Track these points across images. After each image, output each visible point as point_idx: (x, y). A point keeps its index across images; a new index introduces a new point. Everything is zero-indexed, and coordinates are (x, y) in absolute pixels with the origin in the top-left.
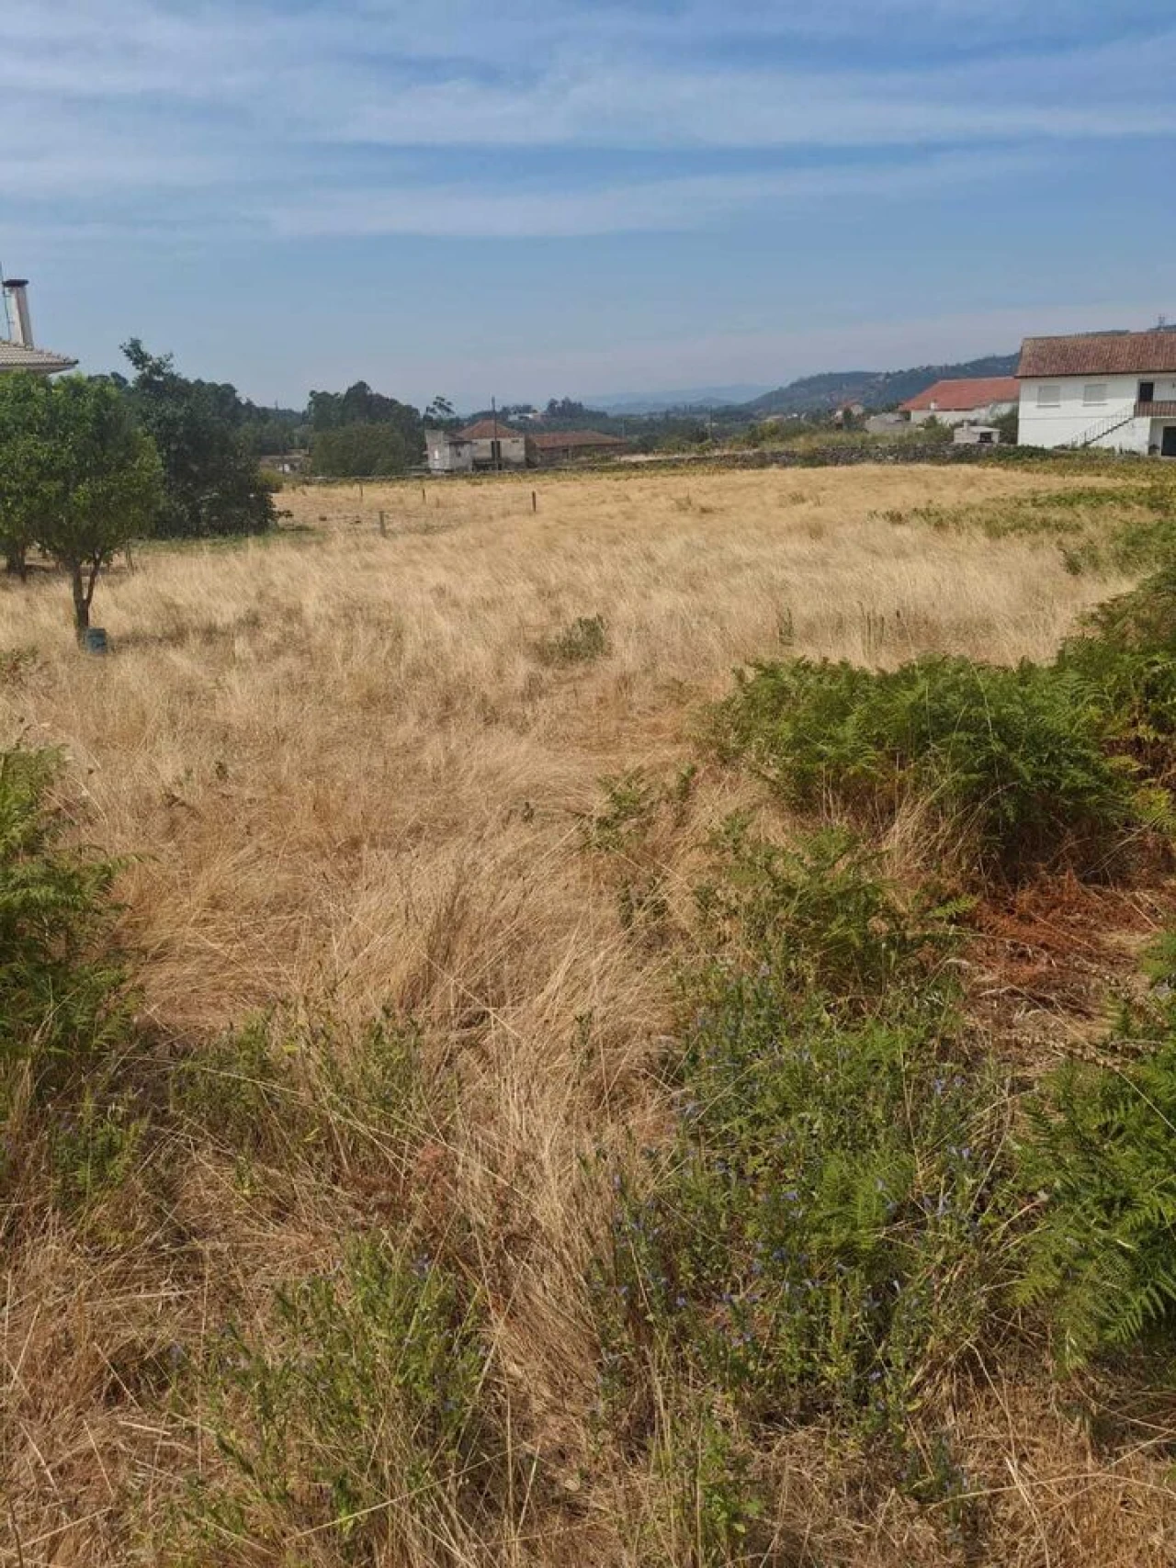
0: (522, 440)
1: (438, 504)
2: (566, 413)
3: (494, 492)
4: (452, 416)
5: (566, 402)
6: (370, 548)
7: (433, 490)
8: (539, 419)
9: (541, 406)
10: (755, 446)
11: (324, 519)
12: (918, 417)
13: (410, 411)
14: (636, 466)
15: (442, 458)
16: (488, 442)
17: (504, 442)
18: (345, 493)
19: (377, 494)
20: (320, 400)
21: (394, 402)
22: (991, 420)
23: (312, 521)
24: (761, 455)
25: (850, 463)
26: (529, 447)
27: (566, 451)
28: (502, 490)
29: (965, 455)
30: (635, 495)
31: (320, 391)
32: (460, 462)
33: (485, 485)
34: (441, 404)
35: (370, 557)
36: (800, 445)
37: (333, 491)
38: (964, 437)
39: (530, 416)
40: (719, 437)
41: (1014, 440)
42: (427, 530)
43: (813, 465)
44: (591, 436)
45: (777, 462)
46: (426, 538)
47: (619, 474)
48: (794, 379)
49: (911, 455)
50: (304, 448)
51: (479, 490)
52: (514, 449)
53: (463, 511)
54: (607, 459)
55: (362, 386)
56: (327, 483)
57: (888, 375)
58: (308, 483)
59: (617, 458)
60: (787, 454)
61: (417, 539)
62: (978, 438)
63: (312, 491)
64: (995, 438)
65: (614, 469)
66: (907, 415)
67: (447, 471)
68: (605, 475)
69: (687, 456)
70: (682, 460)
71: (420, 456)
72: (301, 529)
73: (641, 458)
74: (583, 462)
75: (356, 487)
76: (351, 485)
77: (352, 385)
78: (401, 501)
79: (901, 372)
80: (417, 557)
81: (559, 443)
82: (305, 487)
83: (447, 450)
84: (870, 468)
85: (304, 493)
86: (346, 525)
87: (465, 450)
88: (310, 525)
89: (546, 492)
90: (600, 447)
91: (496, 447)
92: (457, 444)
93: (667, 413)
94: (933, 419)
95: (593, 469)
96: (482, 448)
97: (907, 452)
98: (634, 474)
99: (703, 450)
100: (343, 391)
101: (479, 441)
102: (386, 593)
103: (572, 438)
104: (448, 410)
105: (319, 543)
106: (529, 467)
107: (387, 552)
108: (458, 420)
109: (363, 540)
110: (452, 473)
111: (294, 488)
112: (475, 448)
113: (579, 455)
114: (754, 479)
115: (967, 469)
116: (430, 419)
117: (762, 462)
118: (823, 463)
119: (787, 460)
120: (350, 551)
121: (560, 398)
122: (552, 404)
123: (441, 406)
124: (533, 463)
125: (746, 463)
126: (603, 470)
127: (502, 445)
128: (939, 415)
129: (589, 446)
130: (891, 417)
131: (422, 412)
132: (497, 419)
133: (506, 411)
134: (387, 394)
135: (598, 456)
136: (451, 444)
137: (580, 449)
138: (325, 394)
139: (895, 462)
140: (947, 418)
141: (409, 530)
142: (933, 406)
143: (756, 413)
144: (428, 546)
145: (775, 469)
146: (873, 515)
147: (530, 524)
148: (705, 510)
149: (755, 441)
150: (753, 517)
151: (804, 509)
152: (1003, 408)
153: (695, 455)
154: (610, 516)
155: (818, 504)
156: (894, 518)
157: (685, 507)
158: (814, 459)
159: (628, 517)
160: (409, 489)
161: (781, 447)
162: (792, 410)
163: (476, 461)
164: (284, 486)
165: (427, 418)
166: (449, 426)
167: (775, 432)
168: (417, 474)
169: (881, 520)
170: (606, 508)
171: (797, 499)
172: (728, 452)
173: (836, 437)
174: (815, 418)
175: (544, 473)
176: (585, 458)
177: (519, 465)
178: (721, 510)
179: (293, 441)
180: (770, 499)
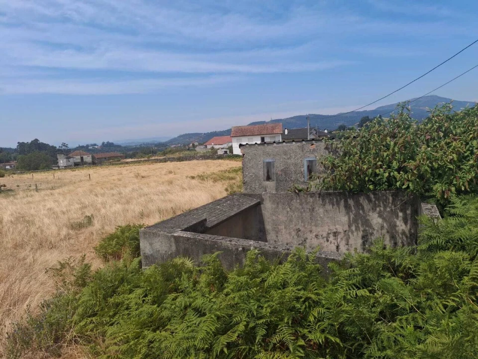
0: (91, 156)
1: (59, 179)
2: (108, 146)
5: (108, 143)
6: (32, 196)
7: (58, 174)
8: (99, 148)
9: (99, 143)
10: (164, 156)
12: (209, 147)
13: (53, 147)
14: (127, 163)
15: (64, 162)
16: (79, 157)
17: (85, 157)
18: (27, 176)
19: (39, 176)
20: (21, 145)
21: (48, 145)
22: (227, 147)
23: (14, 187)
24: (165, 159)
25: (190, 160)
26: (93, 158)
27: (105, 158)
28: (81, 173)
29: (220, 157)
30: (125, 172)
31: (21, 142)
32: (70, 164)
34: (64, 145)
35: (30, 199)
36: (177, 155)
37: (23, 176)
38: (220, 152)
39: (96, 147)
40: (154, 153)
41: (233, 153)
42: (52, 189)
43: (180, 161)
44: (115, 154)
45: (170, 160)
47: (120, 166)
49: (206, 157)
51: (74, 173)
52: (88, 159)
53: (67, 181)
54: (119, 161)
55: (36, 140)
56: (21, 173)
57: (204, 134)
58: (14, 174)
59: (122, 160)
60: (172, 158)
61: (48, 192)
62: (224, 152)
63: (15, 176)
64: (228, 152)
65: (120, 164)
66: (206, 146)
67: (65, 167)
68: (117, 166)
69: (143, 159)
70: (141, 161)
71: (56, 162)
72: (9, 190)
73: (130, 160)
76: (30, 174)
77: (33, 140)
78: (46, 178)
80: (46, 198)
81: (103, 156)
82: (13, 175)
83: (65, 160)
84: (195, 161)
86: (26, 188)
87: (71, 160)
89: (96, 173)
90: (116, 157)
91: (82, 158)
92: (68, 158)
94: (213, 147)
95: (113, 164)
96: (77, 159)
97: (205, 157)
98: (126, 165)
99: (149, 158)
100: (30, 142)
101: (76, 157)
102: (32, 211)
103: (108, 155)
104: (67, 147)
107: (37, 196)
108: (70, 149)
109: (29, 194)
110: (66, 168)
111: (9, 176)
112: (75, 159)
113: (109, 160)
114: (161, 166)
115: (220, 161)
116: (61, 150)
117: (165, 161)
118: (182, 161)
119: (172, 160)
121: (106, 142)
122: (103, 143)
123: (64, 146)
124: (94, 163)
125: (161, 161)
127: (84, 158)
128: (214, 146)
129: (113, 157)
130: (202, 147)
131: (58, 148)
132: (85, 149)
133: (88, 146)
135: (116, 160)
136: (66, 158)
137: (110, 158)
138: (23, 143)
139: (202, 160)
140: (216, 147)
141: (47, 189)
142: (213, 144)
145: (169, 163)
146: (187, 177)
147: (88, 184)
148: (143, 177)
149: (164, 154)
150: (156, 179)
151: (171, 176)
152: (230, 144)
153: (146, 159)
154: (114, 180)
155: (175, 174)
156: (193, 178)
157: (137, 176)
158: (180, 159)
159: (120, 180)
160: (50, 174)
161: (171, 156)
162: (179, 143)
163: (74, 163)
164: (6, 175)
165: (59, 150)
166: (67, 152)
167: (170, 151)
168: (54, 168)
169: (189, 179)
170: (114, 177)
171: (170, 172)
172: (156, 158)
173: (187, 152)
174: (184, 146)
175: (97, 166)
176: (111, 161)
177: (90, 164)
178: (148, 176)
179: (11, 158)
180: (163, 172)
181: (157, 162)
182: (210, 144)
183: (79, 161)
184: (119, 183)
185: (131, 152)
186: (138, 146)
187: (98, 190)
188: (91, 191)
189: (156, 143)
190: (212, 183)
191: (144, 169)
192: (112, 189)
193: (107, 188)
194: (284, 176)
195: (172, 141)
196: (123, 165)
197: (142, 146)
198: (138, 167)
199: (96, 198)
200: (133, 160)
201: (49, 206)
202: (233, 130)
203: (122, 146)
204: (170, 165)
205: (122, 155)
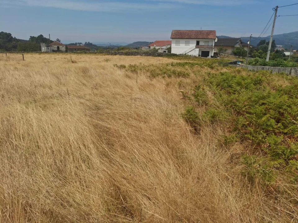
5: (89, 43)
15: (44, 49)
16: (56, 46)
20: (32, 38)
22: (166, 48)
25: (135, 55)
26: (67, 48)
27: (76, 49)
29: (160, 55)
52: (63, 48)
55: (41, 36)
62: (163, 52)
66: (150, 47)
77: (39, 35)
87: (50, 48)
90: (84, 49)
91: (58, 48)
92: (48, 46)
94: (155, 48)
100: (37, 37)
101: (54, 46)
103: (78, 47)
104: (60, 42)
112: (53, 48)
117: (115, 54)
119: (121, 54)
122: (86, 43)
123: (58, 41)
125: (112, 54)
127: (60, 47)
128: (156, 47)
129: (81, 49)
130: (147, 48)
136: (46, 46)
140: (157, 48)
142: (155, 45)
145: (118, 56)
152: (169, 46)
158: (127, 54)
181: (109, 55)
182: (153, 46)
183: (56, 49)
203: (98, 46)
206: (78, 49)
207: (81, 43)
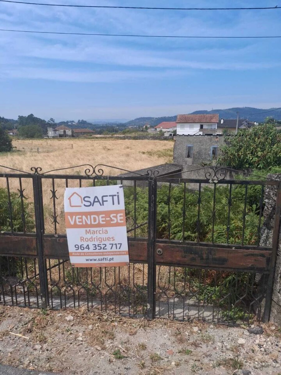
0: (71, 130)
1: (50, 145)
2: (83, 124)
3: (64, 143)
4: (55, 123)
5: (82, 121)
6: (35, 156)
7: (50, 142)
8: (76, 124)
9: (76, 121)
10: (124, 134)
11: (23, 148)
12: (158, 130)
13: (44, 121)
14: (97, 138)
15: (52, 134)
16: (63, 130)
17: (67, 131)
18: (28, 142)
19: (36, 142)
20: (21, 118)
21: (40, 119)
22: (172, 131)
24: (124, 137)
25: (143, 139)
26: (72, 132)
27: (81, 133)
28: (65, 142)
29: (166, 139)
30: (95, 145)
32: (56, 135)
33: (62, 141)
34: (52, 119)
35: (36, 158)
36: (133, 135)
37: (25, 141)
38: (167, 135)
39: (74, 123)
40: (116, 131)
42: (48, 152)
43: (135, 140)
44: (88, 130)
45: (128, 138)
46: (48, 154)
47: (92, 140)
48: (136, 118)
49: (155, 138)
50: (17, 129)
51: (60, 142)
52: (69, 132)
53: (56, 147)
54: (91, 136)
55: (32, 115)
56: (23, 139)
57: (156, 118)
58: (19, 139)
59: (93, 135)
60: (129, 137)
61: (46, 154)
62: (169, 135)
63: (20, 141)
64: (173, 135)
65: (92, 138)
66: (156, 129)
67: (53, 137)
68: (90, 139)
70: (107, 137)
71: (46, 132)
72: (19, 151)
73: (99, 136)
74: (85, 136)
75: (31, 141)
76: (29, 140)
77: (29, 114)
78: (42, 144)
79: (159, 118)
80: (46, 158)
81: (80, 131)
83: (53, 132)
84: (146, 141)
85: (18, 142)
86: (29, 150)
87: (57, 132)
88: (20, 150)
89: (76, 143)
90: (89, 133)
91: (65, 132)
92: (55, 131)
93: (106, 124)
94: (161, 130)
95: (87, 138)
96: (61, 132)
97: (154, 138)
98: (96, 140)
99: (112, 135)
100: (27, 116)
101: (60, 130)
104: (54, 122)
105: (24, 154)
106: (72, 137)
107: (39, 157)
109: (34, 154)
110: (54, 138)
112: (60, 132)
113: (84, 134)
114: (121, 143)
115: (166, 142)
116: (49, 123)
117: (124, 138)
118: (137, 139)
119: (130, 138)
120: (31, 156)
121: (81, 120)
122: (79, 121)
123: (52, 120)
124: (73, 136)
125: (121, 138)
126: (89, 138)
128: (162, 129)
129: (86, 132)
130: (153, 129)
131: (47, 121)
132: (66, 124)
133: (67, 122)
134: (38, 117)
135: (89, 135)
136: (54, 131)
137: (84, 133)
138: (22, 116)
139: (152, 139)
140: (164, 130)
141: (44, 152)
142: (161, 127)
143: (127, 125)
144: (48, 156)
145: (127, 140)
146: (139, 152)
147: (71, 151)
148: (108, 150)
149: (124, 133)
150: (117, 151)
151: (128, 150)
152: (175, 129)
153: (110, 136)
154: (89, 150)
155: (131, 149)
156: (144, 153)
157: (105, 148)
158: (135, 138)
159: (92, 150)
160: (43, 141)
161: (129, 135)
162: (135, 125)
163: (60, 135)
164: (13, 140)
165: (48, 123)
166: (54, 126)
167: (128, 131)
168: (45, 137)
169: (141, 153)
170: (88, 148)
171: (128, 148)
172: (118, 136)
173: (141, 133)
174: (139, 128)
175: (76, 138)
176: (85, 135)
177: (70, 136)
178: (112, 149)
179: (13, 127)
180: (123, 147)
181: (118, 139)
182: (159, 128)
183: (62, 133)
184: (93, 152)
185: (99, 129)
186: (104, 125)
187: (79, 156)
188: (75, 156)
189: (118, 123)
190: (157, 158)
191: (109, 143)
192: (88, 156)
193: (85, 155)
194: (198, 155)
195: (130, 123)
196: (93, 140)
197: (107, 125)
198: (104, 141)
199: (78, 161)
200: (101, 136)
201: (49, 163)
202: (178, 117)
203: (93, 124)
204: (128, 142)
205: (93, 131)
206: (83, 132)
207: (73, 122)
